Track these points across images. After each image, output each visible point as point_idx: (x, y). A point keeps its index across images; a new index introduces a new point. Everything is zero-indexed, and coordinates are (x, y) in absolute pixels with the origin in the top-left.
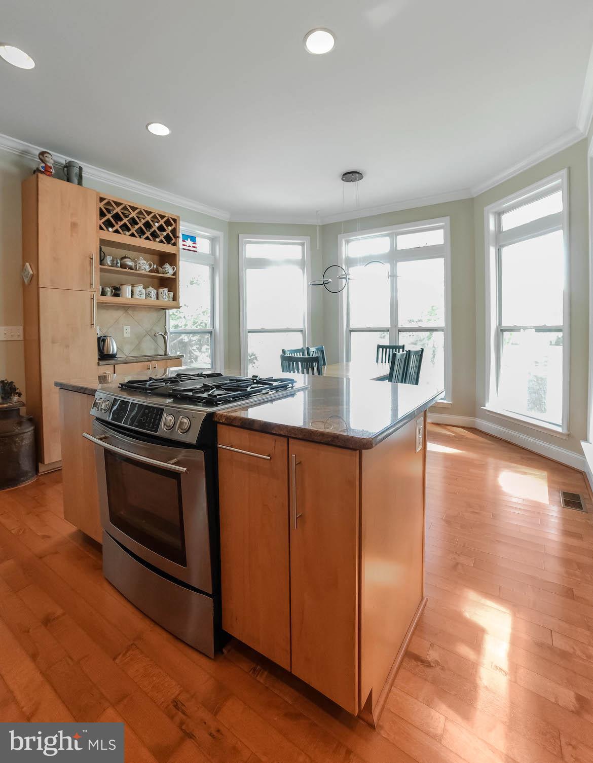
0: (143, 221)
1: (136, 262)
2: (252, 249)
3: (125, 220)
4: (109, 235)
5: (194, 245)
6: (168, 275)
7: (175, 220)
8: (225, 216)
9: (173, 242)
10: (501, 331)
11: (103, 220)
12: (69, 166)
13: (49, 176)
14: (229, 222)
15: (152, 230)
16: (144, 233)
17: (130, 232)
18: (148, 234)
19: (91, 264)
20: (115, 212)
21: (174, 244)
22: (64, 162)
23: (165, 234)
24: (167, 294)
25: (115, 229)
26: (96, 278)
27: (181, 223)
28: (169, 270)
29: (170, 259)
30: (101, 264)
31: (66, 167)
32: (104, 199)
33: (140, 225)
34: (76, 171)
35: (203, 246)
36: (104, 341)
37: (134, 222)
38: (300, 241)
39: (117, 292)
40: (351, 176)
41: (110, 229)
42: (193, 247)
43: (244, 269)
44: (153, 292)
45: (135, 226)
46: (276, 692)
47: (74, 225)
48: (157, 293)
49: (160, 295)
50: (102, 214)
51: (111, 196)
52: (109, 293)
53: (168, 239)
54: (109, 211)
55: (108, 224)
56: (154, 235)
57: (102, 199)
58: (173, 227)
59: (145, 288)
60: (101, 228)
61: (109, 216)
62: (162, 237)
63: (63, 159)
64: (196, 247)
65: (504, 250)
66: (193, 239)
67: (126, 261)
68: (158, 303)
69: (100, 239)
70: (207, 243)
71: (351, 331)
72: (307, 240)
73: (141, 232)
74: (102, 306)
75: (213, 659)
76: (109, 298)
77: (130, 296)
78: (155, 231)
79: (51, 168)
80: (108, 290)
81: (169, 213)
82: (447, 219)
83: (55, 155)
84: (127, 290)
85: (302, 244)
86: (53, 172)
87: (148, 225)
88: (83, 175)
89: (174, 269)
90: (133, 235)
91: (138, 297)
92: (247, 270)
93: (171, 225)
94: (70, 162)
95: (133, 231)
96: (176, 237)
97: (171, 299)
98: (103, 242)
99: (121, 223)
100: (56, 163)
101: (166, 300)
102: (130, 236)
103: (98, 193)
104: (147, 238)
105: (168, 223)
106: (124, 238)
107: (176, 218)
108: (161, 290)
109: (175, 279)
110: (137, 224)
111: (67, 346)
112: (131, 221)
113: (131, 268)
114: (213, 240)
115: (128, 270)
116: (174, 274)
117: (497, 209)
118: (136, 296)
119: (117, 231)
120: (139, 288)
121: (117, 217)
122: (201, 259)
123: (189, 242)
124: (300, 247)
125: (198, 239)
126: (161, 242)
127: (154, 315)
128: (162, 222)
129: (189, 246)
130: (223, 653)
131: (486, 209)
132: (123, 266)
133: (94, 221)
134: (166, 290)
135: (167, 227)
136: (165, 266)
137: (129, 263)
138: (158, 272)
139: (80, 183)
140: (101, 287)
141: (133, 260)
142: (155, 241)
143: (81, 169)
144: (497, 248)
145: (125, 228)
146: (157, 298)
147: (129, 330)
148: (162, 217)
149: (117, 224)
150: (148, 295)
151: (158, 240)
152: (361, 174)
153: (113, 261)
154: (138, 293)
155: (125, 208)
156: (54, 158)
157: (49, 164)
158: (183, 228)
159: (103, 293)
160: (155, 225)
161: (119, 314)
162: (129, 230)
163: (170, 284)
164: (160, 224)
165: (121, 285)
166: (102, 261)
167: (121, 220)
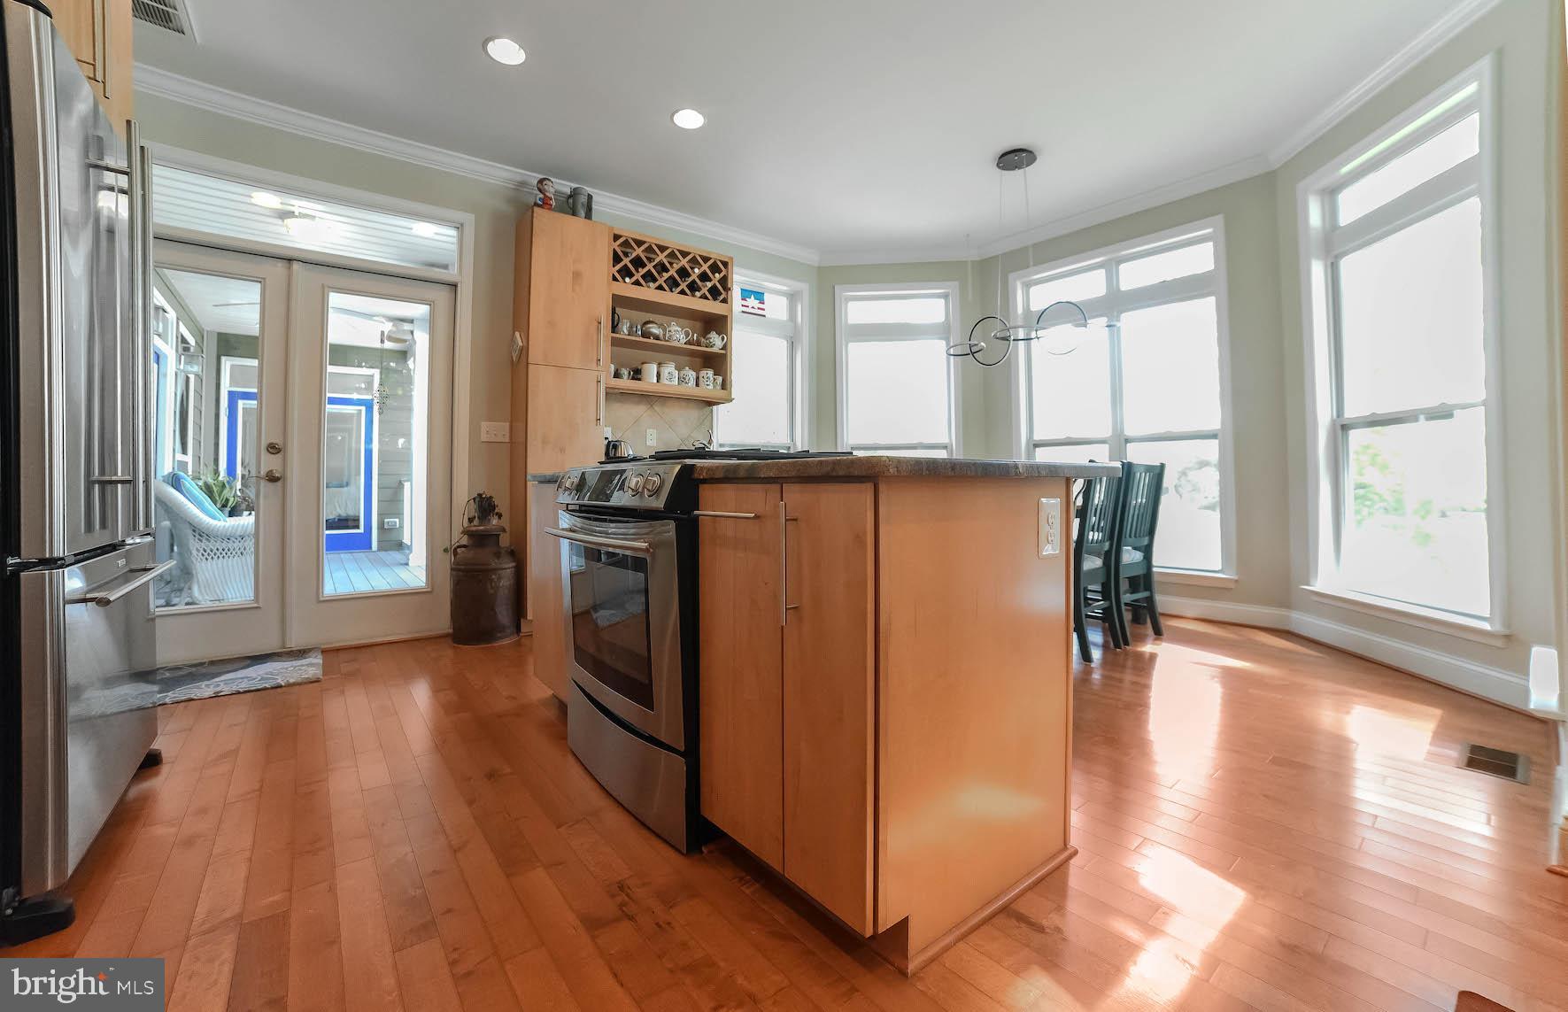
0: (676, 267)
1: (665, 330)
2: (859, 310)
3: (650, 267)
4: (627, 289)
5: (761, 306)
6: (715, 350)
7: (725, 264)
8: (811, 258)
9: (722, 297)
10: (1342, 428)
11: (618, 267)
12: (574, 194)
13: (549, 209)
14: (819, 268)
15: (690, 279)
16: (677, 285)
17: (657, 284)
18: (683, 286)
19: (599, 330)
20: (634, 255)
21: (725, 301)
22: (568, 191)
23: (709, 285)
24: (712, 379)
25: (634, 279)
26: (605, 350)
27: (735, 269)
28: (716, 340)
29: (716, 324)
30: (613, 332)
31: (570, 196)
32: (620, 237)
33: (672, 272)
34: (583, 199)
35: (776, 307)
36: (615, 447)
37: (662, 268)
38: (942, 291)
39: (637, 374)
40: (1014, 158)
41: (627, 280)
42: (759, 308)
43: (844, 342)
44: (691, 374)
45: (664, 274)
46: (764, 907)
47: (577, 275)
48: (698, 378)
49: (701, 378)
50: (617, 259)
51: (629, 232)
52: (625, 377)
53: (714, 293)
54: (626, 255)
55: (625, 272)
56: (693, 288)
57: (616, 237)
58: (722, 275)
59: (679, 369)
60: (615, 279)
61: (626, 261)
62: (705, 291)
63: (566, 187)
64: (763, 310)
65: (1345, 264)
66: (759, 296)
67: (650, 328)
68: (698, 392)
69: (613, 295)
70: (783, 302)
71: (1036, 446)
72: (952, 287)
73: (673, 283)
74: (613, 395)
75: (683, 854)
76: (626, 383)
77: (655, 381)
78: (694, 281)
79: (551, 199)
80: (625, 372)
81: (716, 253)
82: (1219, 219)
83: (556, 183)
84: (651, 370)
85: (946, 296)
86: (554, 204)
87: (683, 273)
88: (593, 206)
89: (723, 339)
90: (660, 288)
91: (667, 382)
92: (850, 345)
93: (720, 271)
94: (575, 189)
95: (661, 281)
96: (727, 289)
97: (719, 387)
98: (619, 301)
99: (643, 271)
100: (557, 193)
101: (711, 387)
102: (656, 288)
103: (611, 228)
104: (682, 292)
105: (715, 268)
106: (648, 293)
107: (726, 260)
108: (703, 373)
109: (724, 356)
110: (667, 270)
111: (562, 450)
112: (659, 268)
113: (657, 338)
114: (792, 297)
115: (652, 340)
116: (724, 347)
117: (1327, 181)
118: (664, 381)
119: (637, 283)
120: (669, 369)
121: (638, 263)
122: (774, 328)
123: (752, 302)
124: (943, 301)
125: (766, 297)
126: (704, 297)
127: (693, 414)
128: (705, 267)
129: (753, 307)
130: (702, 852)
131: (1301, 185)
132: (646, 335)
133: (605, 267)
134: (710, 373)
135: (713, 274)
136: (709, 336)
137: (655, 330)
138: (699, 345)
139: (588, 215)
140: (613, 366)
141: (660, 326)
142: (693, 296)
143: (590, 197)
144: (1329, 263)
145: (649, 277)
146: (697, 385)
147: (655, 436)
148: (706, 259)
149: (638, 272)
150: (682, 380)
151: (698, 294)
152: (1031, 152)
153: (631, 327)
154: (666, 376)
155: (649, 249)
156: (557, 187)
157: (547, 194)
158: (740, 279)
159: (617, 375)
160: (694, 272)
161: (639, 410)
162: (655, 280)
163: (716, 363)
164: (702, 269)
165: (643, 363)
166: (614, 328)
167: (644, 266)
